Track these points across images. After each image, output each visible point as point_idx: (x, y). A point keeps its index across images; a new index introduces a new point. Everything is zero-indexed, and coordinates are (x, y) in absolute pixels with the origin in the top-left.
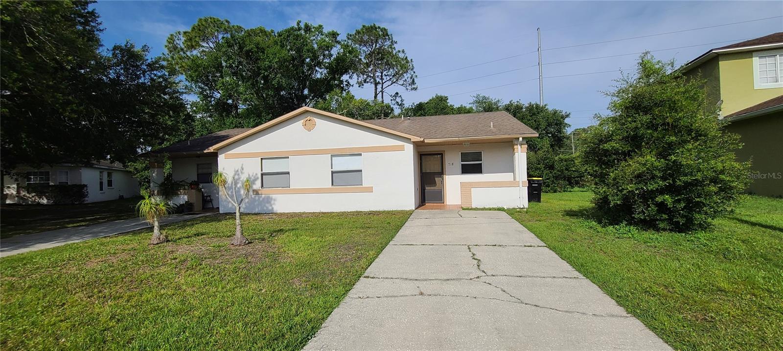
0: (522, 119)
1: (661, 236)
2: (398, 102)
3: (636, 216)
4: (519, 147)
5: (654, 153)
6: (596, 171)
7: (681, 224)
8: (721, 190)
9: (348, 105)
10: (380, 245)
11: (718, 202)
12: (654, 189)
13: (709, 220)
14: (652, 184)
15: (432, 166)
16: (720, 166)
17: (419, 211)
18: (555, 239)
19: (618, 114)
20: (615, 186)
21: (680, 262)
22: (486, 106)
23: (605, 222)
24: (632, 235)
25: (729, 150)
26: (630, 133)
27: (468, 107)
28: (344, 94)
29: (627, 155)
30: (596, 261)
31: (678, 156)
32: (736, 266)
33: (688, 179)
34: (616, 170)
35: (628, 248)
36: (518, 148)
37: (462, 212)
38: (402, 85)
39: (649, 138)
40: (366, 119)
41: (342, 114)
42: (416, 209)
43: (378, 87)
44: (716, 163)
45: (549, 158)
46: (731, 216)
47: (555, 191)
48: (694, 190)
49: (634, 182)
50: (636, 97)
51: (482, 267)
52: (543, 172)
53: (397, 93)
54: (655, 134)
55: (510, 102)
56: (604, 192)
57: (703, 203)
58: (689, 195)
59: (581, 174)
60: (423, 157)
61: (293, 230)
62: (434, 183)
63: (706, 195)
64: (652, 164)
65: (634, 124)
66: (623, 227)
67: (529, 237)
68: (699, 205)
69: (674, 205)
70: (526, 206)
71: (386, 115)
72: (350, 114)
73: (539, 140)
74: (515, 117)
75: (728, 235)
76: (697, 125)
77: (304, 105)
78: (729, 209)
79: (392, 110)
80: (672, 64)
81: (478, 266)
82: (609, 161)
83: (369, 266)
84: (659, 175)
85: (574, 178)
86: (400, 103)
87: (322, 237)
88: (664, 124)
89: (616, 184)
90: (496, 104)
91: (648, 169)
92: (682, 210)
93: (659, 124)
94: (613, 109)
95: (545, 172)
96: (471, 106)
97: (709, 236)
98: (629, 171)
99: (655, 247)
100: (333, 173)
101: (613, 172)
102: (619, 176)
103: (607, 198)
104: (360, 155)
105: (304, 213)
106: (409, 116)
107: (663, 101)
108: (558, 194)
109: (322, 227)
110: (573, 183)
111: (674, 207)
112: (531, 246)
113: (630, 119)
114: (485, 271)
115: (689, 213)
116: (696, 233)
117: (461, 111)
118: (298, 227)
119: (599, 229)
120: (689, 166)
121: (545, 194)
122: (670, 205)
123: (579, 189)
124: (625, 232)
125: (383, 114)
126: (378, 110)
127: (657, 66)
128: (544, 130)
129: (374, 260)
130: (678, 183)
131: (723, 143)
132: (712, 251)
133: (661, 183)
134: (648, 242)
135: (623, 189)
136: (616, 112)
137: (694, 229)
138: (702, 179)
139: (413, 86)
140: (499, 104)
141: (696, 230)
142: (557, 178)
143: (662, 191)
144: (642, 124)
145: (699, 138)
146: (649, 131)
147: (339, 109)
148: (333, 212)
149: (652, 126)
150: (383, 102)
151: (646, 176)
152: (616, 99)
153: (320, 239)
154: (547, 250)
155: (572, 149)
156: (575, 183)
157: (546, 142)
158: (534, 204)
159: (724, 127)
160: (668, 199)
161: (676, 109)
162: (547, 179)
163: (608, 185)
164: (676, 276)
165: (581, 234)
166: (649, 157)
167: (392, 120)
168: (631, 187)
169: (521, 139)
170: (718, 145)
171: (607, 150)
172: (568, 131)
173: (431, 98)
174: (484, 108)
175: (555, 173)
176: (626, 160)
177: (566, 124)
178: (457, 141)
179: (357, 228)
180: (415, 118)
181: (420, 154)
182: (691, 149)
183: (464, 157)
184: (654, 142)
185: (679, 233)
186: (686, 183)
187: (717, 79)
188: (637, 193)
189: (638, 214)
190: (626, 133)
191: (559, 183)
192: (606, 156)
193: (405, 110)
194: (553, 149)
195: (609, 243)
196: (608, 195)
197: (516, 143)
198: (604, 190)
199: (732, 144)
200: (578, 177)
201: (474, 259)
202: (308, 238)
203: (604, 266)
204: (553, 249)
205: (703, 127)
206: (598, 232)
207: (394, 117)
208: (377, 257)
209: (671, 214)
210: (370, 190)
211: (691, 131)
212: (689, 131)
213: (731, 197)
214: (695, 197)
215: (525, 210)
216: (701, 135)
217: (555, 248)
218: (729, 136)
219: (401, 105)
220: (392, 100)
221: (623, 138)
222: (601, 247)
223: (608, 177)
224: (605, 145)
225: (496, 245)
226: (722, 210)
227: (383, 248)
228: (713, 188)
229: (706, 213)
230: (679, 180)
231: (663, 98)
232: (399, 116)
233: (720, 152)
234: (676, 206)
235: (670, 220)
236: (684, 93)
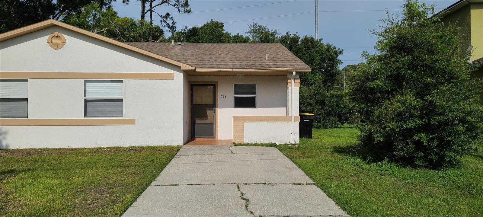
0: (297, 53)
1: (418, 173)
2: (169, 24)
3: (397, 153)
4: (293, 81)
5: (413, 93)
6: (362, 108)
7: (434, 161)
8: (468, 129)
9: (109, 23)
10: (140, 187)
11: (465, 141)
12: (412, 127)
13: (458, 157)
14: (410, 122)
15: (203, 98)
16: (467, 108)
17: (188, 146)
18: (323, 176)
19: (384, 53)
20: (379, 124)
21: (432, 198)
22: (263, 36)
23: (370, 159)
24: (393, 172)
25: (475, 93)
26: (393, 72)
27: (244, 37)
28: (104, 9)
29: (390, 94)
30: (360, 198)
31: (433, 97)
32: (478, 201)
33: (441, 118)
34: (380, 108)
35: (389, 185)
36: (291, 82)
37: (234, 148)
38: (174, 6)
39: (410, 78)
40: (131, 41)
41: (101, 33)
42: (184, 144)
43: (146, 5)
44: (464, 105)
45: (320, 94)
46: (475, 154)
47: (326, 128)
48: (445, 130)
49: (395, 121)
50: (400, 37)
51: (250, 208)
52: (314, 107)
53: (168, 14)
54: (415, 75)
55: (287, 33)
56: (369, 129)
57: (453, 141)
58: (441, 134)
59: (350, 110)
60: (194, 88)
61: (29, 170)
62: (205, 116)
63: (455, 135)
64: (411, 103)
65: (397, 64)
66: (385, 164)
67: (299, 175)
68: (450, 144)
69: (429, 143)
70: (298, 141)
71: (155, 38)
72: (112, 34)
73: (313, 75)
74: (290, 50)
75: (473, 171)
76: (450, 68)
77: (51, 16)
78: (474, 148)
79: (162, 32)
80: (433, 9)
81: (247, 206)
82: (374, 99)
83: (125, 211)
84: (417, 114)
85: (344, 114)
86: (171, 25)
87: (68, 179)
88: (422, 66)
89: (379, 122)
90: (273, 34)
91: (407, 108)
92: (436, 148)
93: (418, 65)
94: (379, 48)
95: (317, 107)
96: (247, 35)
97: (457, 172)
98: (391, 109)
99: (412, 184)
100: (86, 101)
101: (377, 110)
102: (382, 114)
103: (371, 135)
104: (122, 82)
105: (45, 150)
106: (181, 42)
107: (423, 43)
108: (329, 130)
109: (69, 167)
110: (342, 119)
111: (428, 145)
112: (300, 184)
113: (393, 59)
114: (253, 212)
115: (441, 151)
116: (446, 170)
117: (238, 39)
118: (36, 166)
119: (364, 166)
120: (442, 107)
121: (316, 129)
122: (425, 144)
123: (348, 125)
124: (386, 169)
125: (151, 37)
126: (145, 32)
127: (421, 9)
128: (318, 65)
129: (131, 204)
130: (433, 122)
131: (471, 87)
132: (459, 187)
133: (418, 121)
134: (406, 179)
135: (386, 127)
136: (382, 52)
137: (445, 166)
138: (453, 120)
139: (186, 8)
140: (277, 36)
141: (447, 167)
142: (328, 114)
143: (418, 130)
144: (403, 64)
145: (452, 80)
146: (409, 72)
147: (97, 26)
148: (85, 148)
149: (412, 67)
150: (151, 23)
151: (405, 115)
152: (382, 38)
153: (64, 181)
154: (315, 187)
155: (343, 85)
156: (345, 119)
157: (319, 77)
158: (305, 140)
159: (472, 72)
160: (423, 136)
161: (433, 52)
162: (319, 115)
163: (372, 122)
164: (429, 212)
165: (347, 171)
166: (408, 96)
167: (160, 44)
168: (392, 125)
169: (294, 73)
170: (467, 87)
171: (372, 89)
172: (341, 67)
173: (205, 23)
174: (261, 38)
175: (326, 110)
176: (389, 99)
177: (338, 60)
178: (231, 72)
179: (113, 166)
180: (187, 43)
181: (191, 84)
182: (444, 91)
183: (238, 89)
184: (413, 82)
185: (433, 170)
186: (439, 122)
187: (469, 26)
188: (398, 131)
189: (398, 151)
190: (389, 73)
191: (330, 119)
192: (372, 94)
193: (177, 34)
194: (325, 85)
195: (372, 180)
196: (373, 132)
197: (289, 77)
198: (369, 127)
199: (479, 87)
200: (347, 113)
201: (243, 199)
202: (49, 180)
203: (367, 203)
204: (321, 186)
205: (456, 70)
206: (363, 169)
207: (165, 41)
208: (134, 200)
209: (426, 151)
210: (132, 122)
211: (445, 73)
212: (444, 73)
213: (475, 136)
214: (447, 136)
215: (297, 146)
216: (452, 78)
217: (322, 186)
218: (476, 80)
219: (172, 28)
220: (161, 21)
221: (387, 77)
222: (365, 184)
223: (373, 115)
224: (371, 83)
225: (265, 184)
226: (468, 148)
227: (143, 190)
228: (461, 128)
229: (455, 151)
230: (434, 119)
231: (423, 41)
232: (169, 40)
233: (468, 94)
234: (431, 144)
235: (425, 158)
236: (441, 37)
